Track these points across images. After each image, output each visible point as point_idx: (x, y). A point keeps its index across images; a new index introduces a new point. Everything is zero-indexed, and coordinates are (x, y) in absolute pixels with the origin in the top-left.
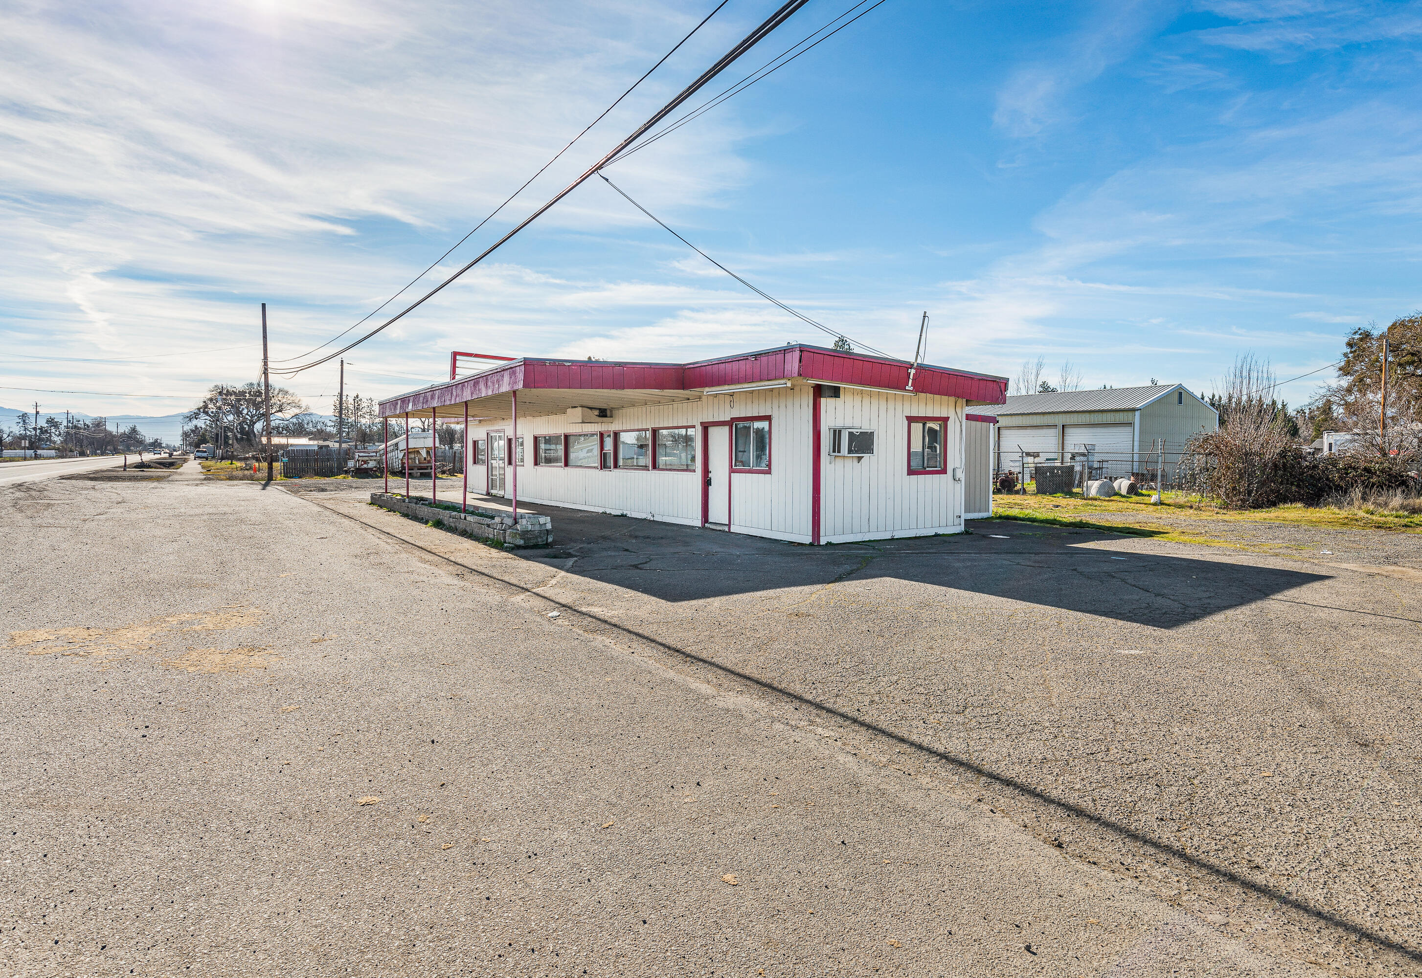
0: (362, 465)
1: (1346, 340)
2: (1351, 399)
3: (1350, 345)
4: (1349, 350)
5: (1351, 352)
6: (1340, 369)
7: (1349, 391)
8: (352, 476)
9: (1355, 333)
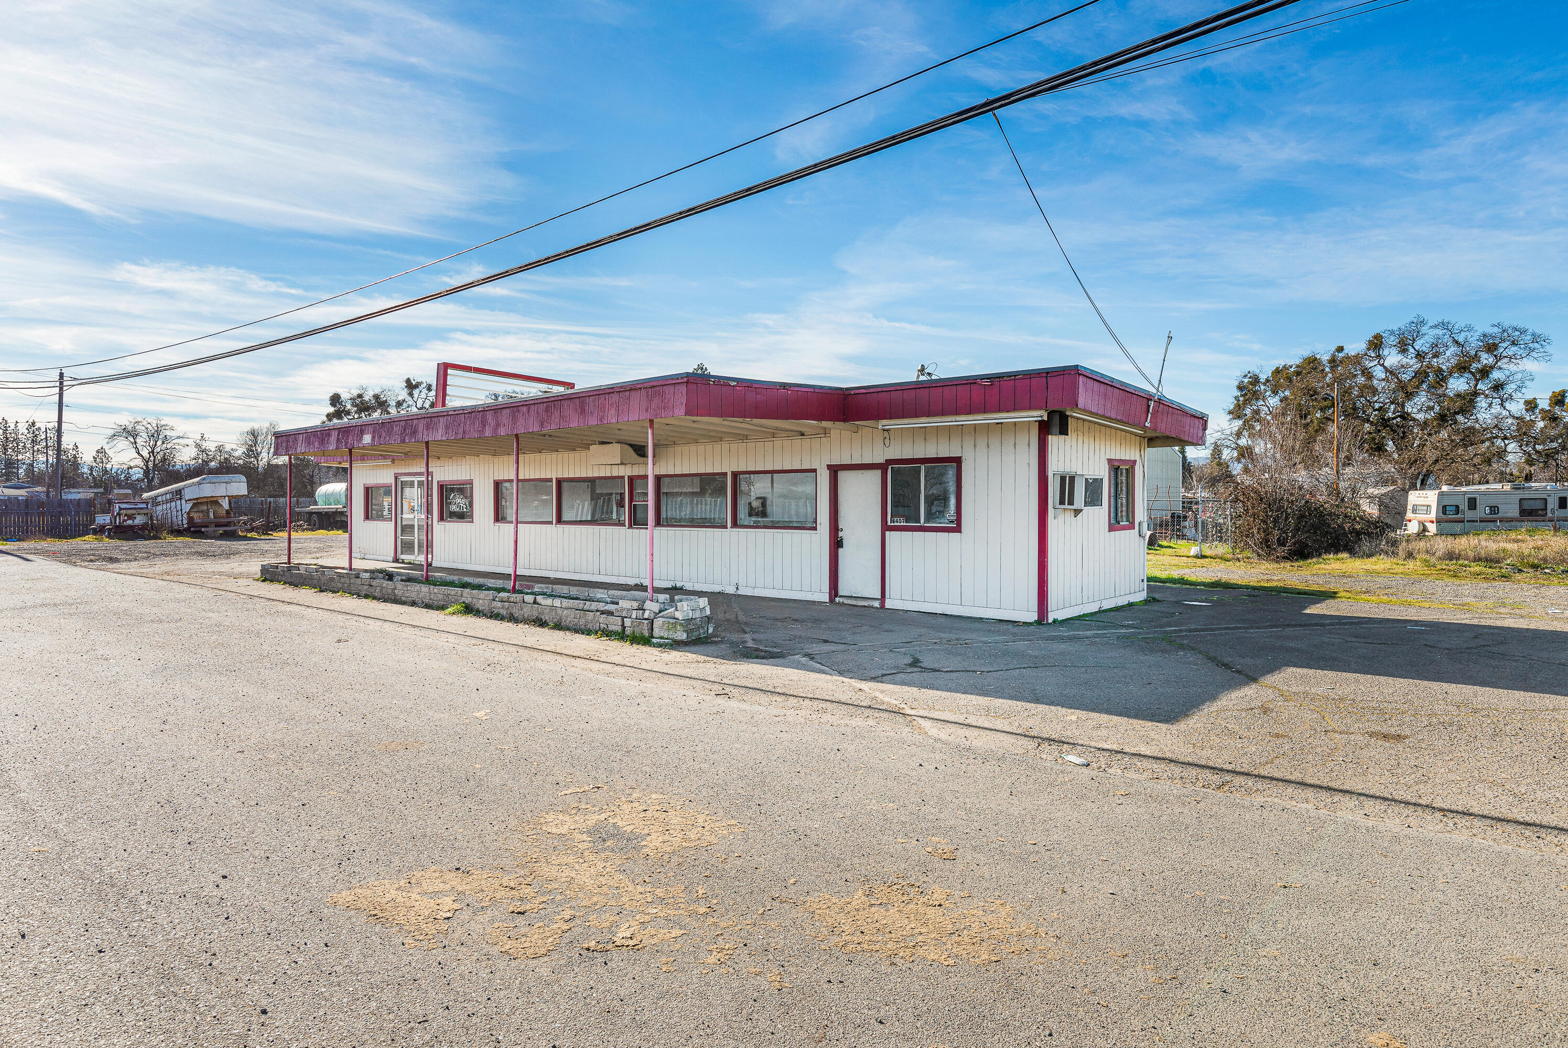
0: (126, 521)
1: (1237, 383)
2: (1243, 442)
3: (1240, 388)
4: (1239, 394)
5: (1242, 396)
6: (1230, 413)
7: (1239, 434)
8: (109, 537)
9: (1245, 376)
